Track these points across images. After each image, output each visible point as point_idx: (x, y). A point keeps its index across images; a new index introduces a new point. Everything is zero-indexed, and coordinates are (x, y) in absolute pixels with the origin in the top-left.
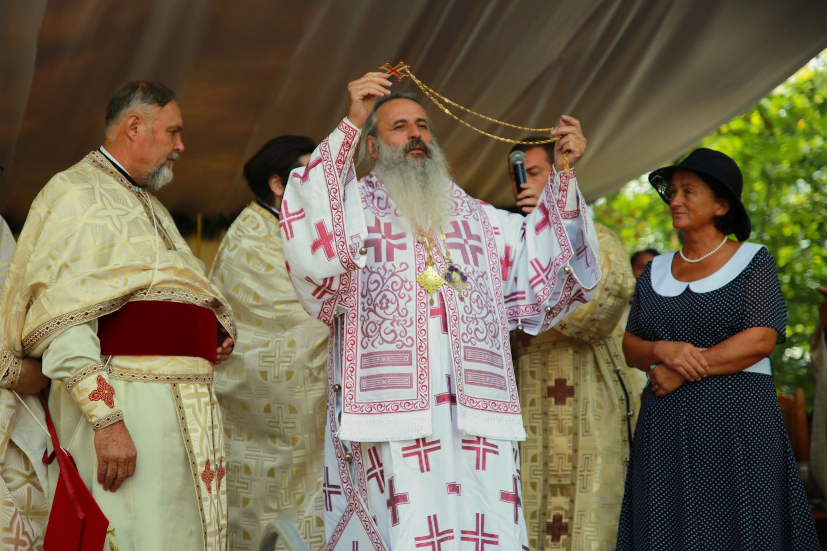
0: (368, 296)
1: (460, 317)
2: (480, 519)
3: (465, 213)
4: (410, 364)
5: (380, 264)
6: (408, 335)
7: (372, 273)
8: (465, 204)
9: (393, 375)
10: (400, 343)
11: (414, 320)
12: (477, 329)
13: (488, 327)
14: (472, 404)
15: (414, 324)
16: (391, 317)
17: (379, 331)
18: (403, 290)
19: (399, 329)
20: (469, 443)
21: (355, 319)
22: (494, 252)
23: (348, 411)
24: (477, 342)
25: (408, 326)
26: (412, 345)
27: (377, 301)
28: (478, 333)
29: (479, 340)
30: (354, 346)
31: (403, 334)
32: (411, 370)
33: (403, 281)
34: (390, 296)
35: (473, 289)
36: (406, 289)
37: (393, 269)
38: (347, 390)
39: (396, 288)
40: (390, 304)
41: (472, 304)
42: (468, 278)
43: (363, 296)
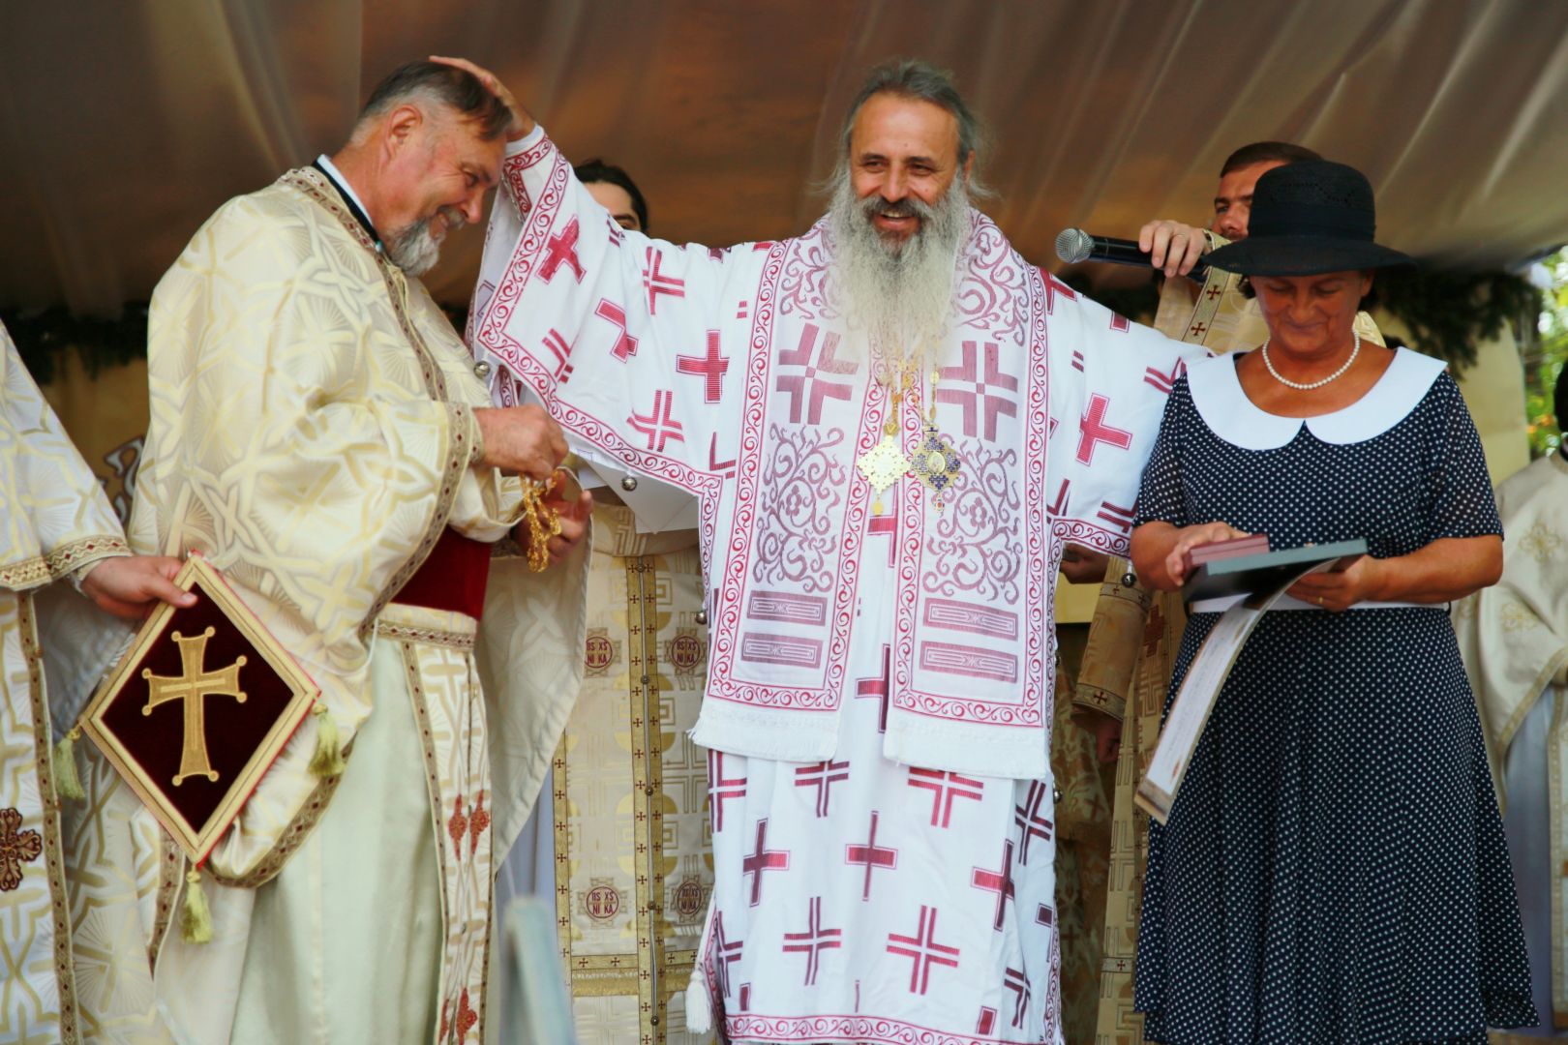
0: (772, 484)
1: (926, 540)
2: (928, 918)
3: (1001, 326)
4: (822, 623)
5: (796, 427)
6: (823, 570)
7: (783, 441)
8: (1010, 306)
9: (792, 639)
10: (810, 583)
11: (838, 541)
12: (961, 566)
13: (989, 560)
14: (930, 706)
15: (837, 549)
16: (800, 531)
17: (781, 554)
18: (827, 483)
19: (810, 555)
20: (919, 774)
21: (749, 523)
22: (1040, 409)
23: (716, 693)
24: (956, 590)
25: (827, 552)
26: (828, 589)
27: (784, 498)
28: (961, 573)
29: (962, 587)
30: (741, 574)
31: (816, 566)
32: (821, 633)
33: (828, 465)
34: (804, 491)
35: (969, 487)
36: (832, 481)
37: (815, 440)
38: (719, 654)
39: (815, 477)
40: (801, 507)
41: (959, 516)
42: (963, 464)
43: (767, 482)
